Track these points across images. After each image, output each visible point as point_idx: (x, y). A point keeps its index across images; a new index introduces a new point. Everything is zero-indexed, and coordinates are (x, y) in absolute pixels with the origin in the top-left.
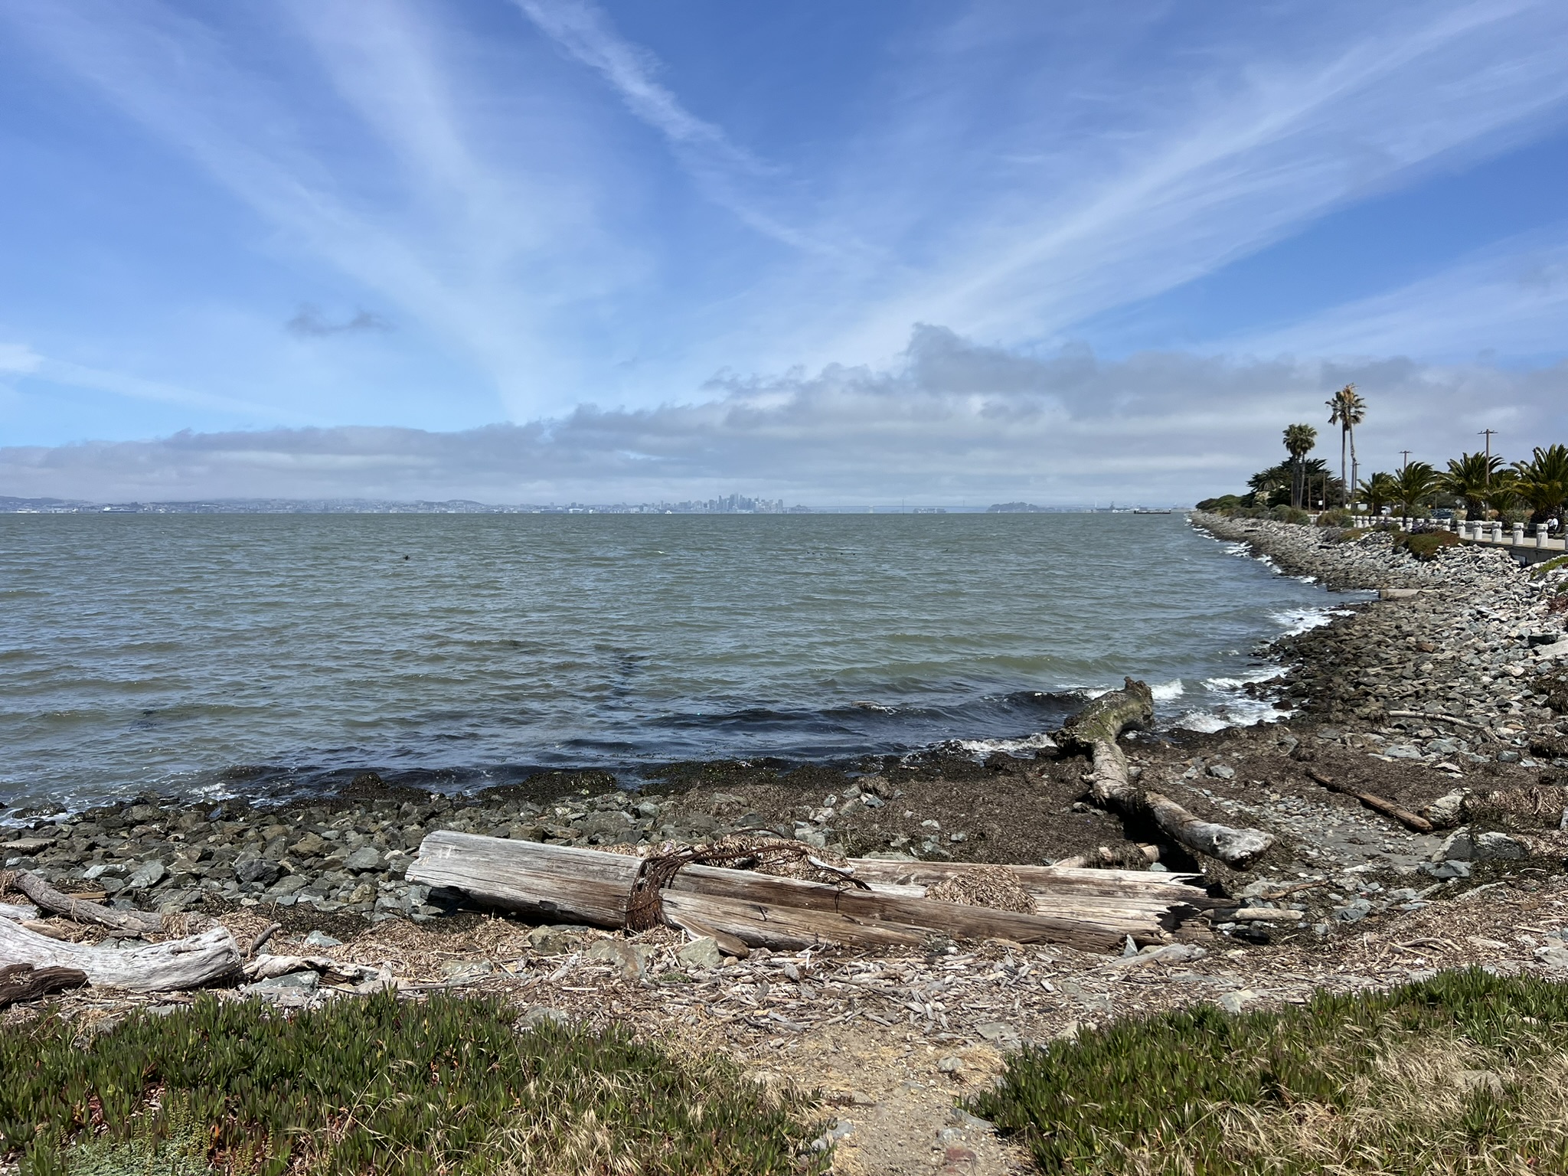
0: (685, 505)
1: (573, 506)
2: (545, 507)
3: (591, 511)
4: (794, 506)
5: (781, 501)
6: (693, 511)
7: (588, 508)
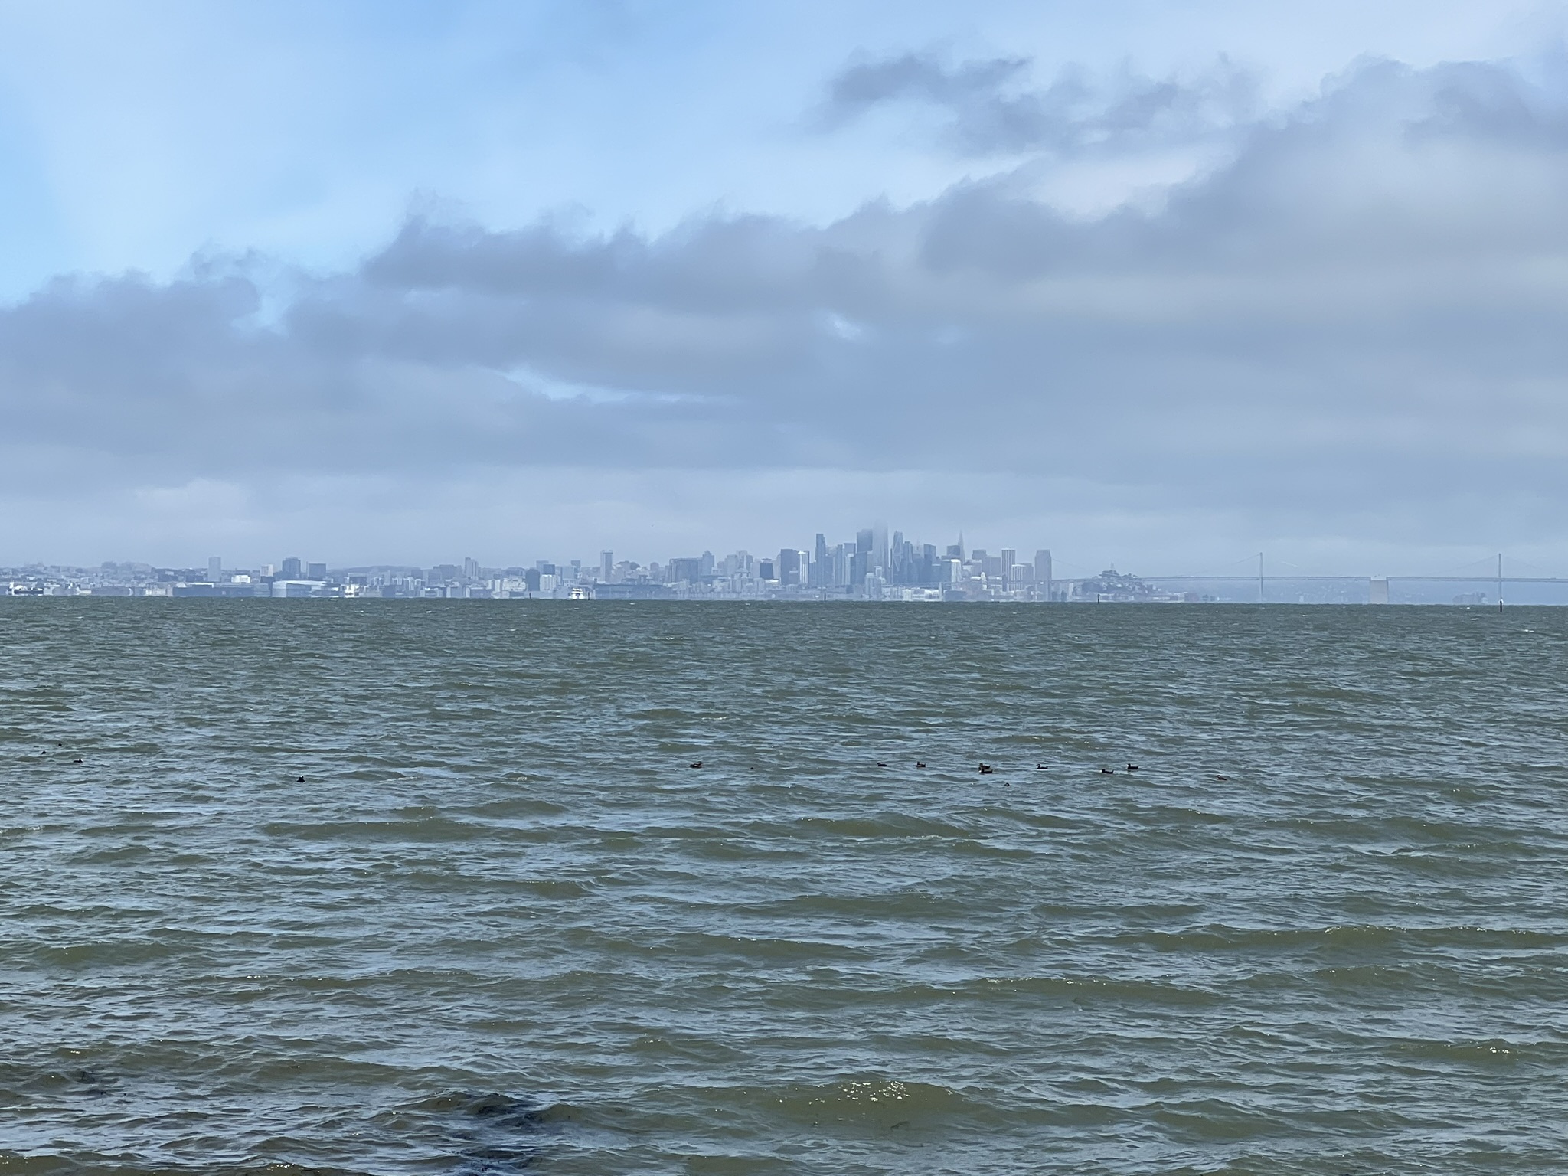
0: (688, 568)
1: (290, 568)
2: (190, 575)
3: (351, 590)
4: (1094, 572)
5: (1044, 557)
6: (720, 591)
7: (340, 577)
